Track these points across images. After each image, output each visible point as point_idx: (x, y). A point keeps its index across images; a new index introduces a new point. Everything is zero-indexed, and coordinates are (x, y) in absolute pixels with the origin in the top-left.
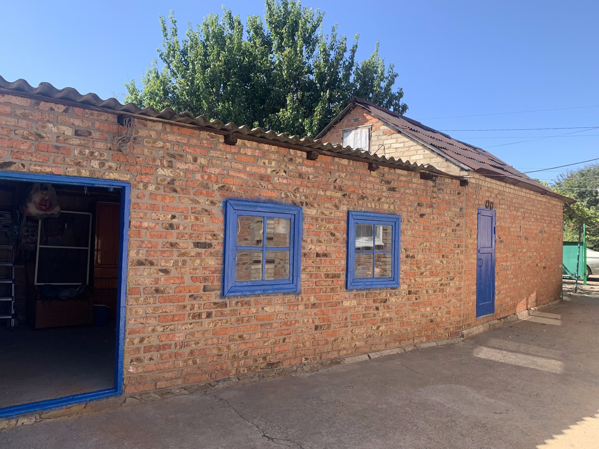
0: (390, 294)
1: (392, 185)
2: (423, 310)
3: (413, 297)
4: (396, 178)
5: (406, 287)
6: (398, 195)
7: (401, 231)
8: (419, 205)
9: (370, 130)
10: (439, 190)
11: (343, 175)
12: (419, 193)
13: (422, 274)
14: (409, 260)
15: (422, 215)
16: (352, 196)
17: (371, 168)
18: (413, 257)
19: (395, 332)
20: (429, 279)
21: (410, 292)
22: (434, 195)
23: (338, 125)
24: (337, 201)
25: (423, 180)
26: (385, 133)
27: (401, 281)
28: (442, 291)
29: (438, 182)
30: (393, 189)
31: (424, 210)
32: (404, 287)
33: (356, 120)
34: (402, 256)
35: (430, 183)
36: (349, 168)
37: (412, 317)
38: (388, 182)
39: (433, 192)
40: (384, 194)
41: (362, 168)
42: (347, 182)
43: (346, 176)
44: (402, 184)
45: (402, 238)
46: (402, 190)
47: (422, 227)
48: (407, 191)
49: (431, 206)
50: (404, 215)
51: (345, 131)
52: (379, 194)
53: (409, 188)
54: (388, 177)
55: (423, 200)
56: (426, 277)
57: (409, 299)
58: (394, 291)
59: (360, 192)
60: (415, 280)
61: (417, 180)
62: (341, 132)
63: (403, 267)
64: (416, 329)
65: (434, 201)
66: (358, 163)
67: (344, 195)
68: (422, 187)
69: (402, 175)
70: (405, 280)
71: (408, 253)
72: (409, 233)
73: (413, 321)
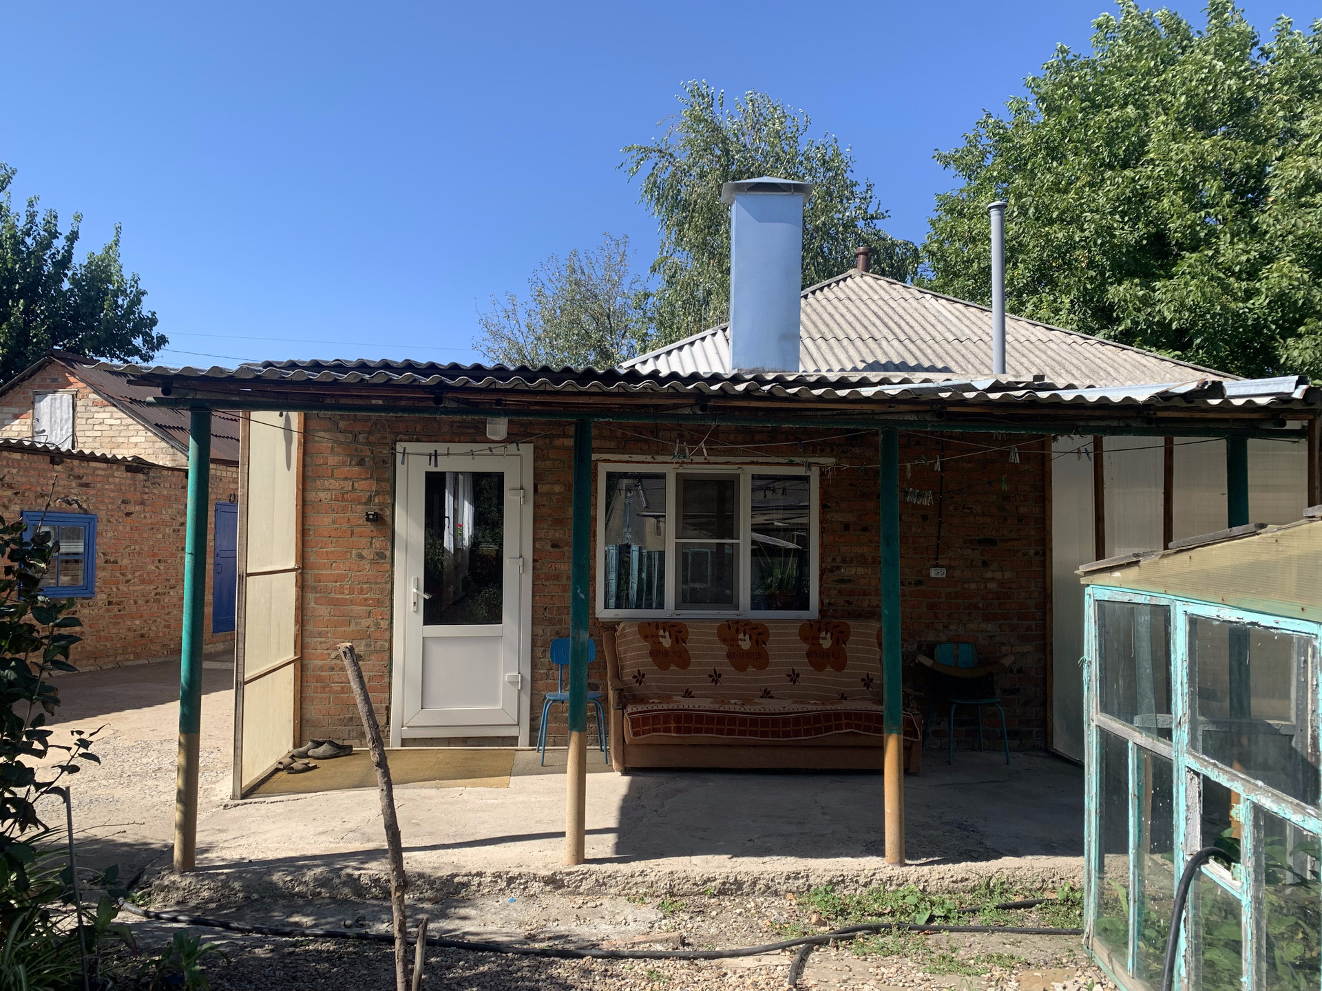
0: (82, 605)
1: (85, 480)
2: (129, 623)
3: (116, 608)
4: (90, 472)
5: (104, 596)
6: (93, 492)
7: (98, 533)
8: (124, 502)
9: (74, 397)
10: (153, 484)
11: (15, 471)
12: (123, 488)
13: (128, 581)
14: (109, 566)
15: (128, 514)
16: (27, 494)
17: (53, 462)
18: (115, 562)
19: (89, 648)
20: (138, 588)
21: (110, 603)
22: (147, 490)
23: (25, 383)
24: (5, 501)
25: (129, 474)
26: (95, 404)
27: (96, 590)
28: (159, 601)
29: (151, 474)
30: (87, 485)
31: (130, 508)
32: (101, 597)
33: (54, 380)
34: (100, 561)
35: (141, 476)
36: (22, 463)
37: (114, 631)
38: (80, 478)
39: (144, 486)
40: (73, 491)
41: (42, 463)
42: (19, 479)
43: (18, 472)
44: (99, 479)
45: (99, 540)
46: (99, 486)
47: (128, 528)
48: (107, 487)
49: (142, 503)
50: (102, 514)
51: (37, 393)
52: (65, 491)
53: (109, 483)
54: (77, 471)
55: (129, 496)
56: (134, 584)
57: (108, 611)
58: (87, 601)
59: (39, 489)
60: (118, 589)
61: (120, 474)
62: (31, 394)
63: (100, 574)
64: (118, 645)
65: (146, 497)
66: (35, 457)
67: (16, 494)
68: (129, 481)
69: (99, 469)
70: (103, 589)
71: (108, 558)
72: (110, 534)
73: (114, 636)
